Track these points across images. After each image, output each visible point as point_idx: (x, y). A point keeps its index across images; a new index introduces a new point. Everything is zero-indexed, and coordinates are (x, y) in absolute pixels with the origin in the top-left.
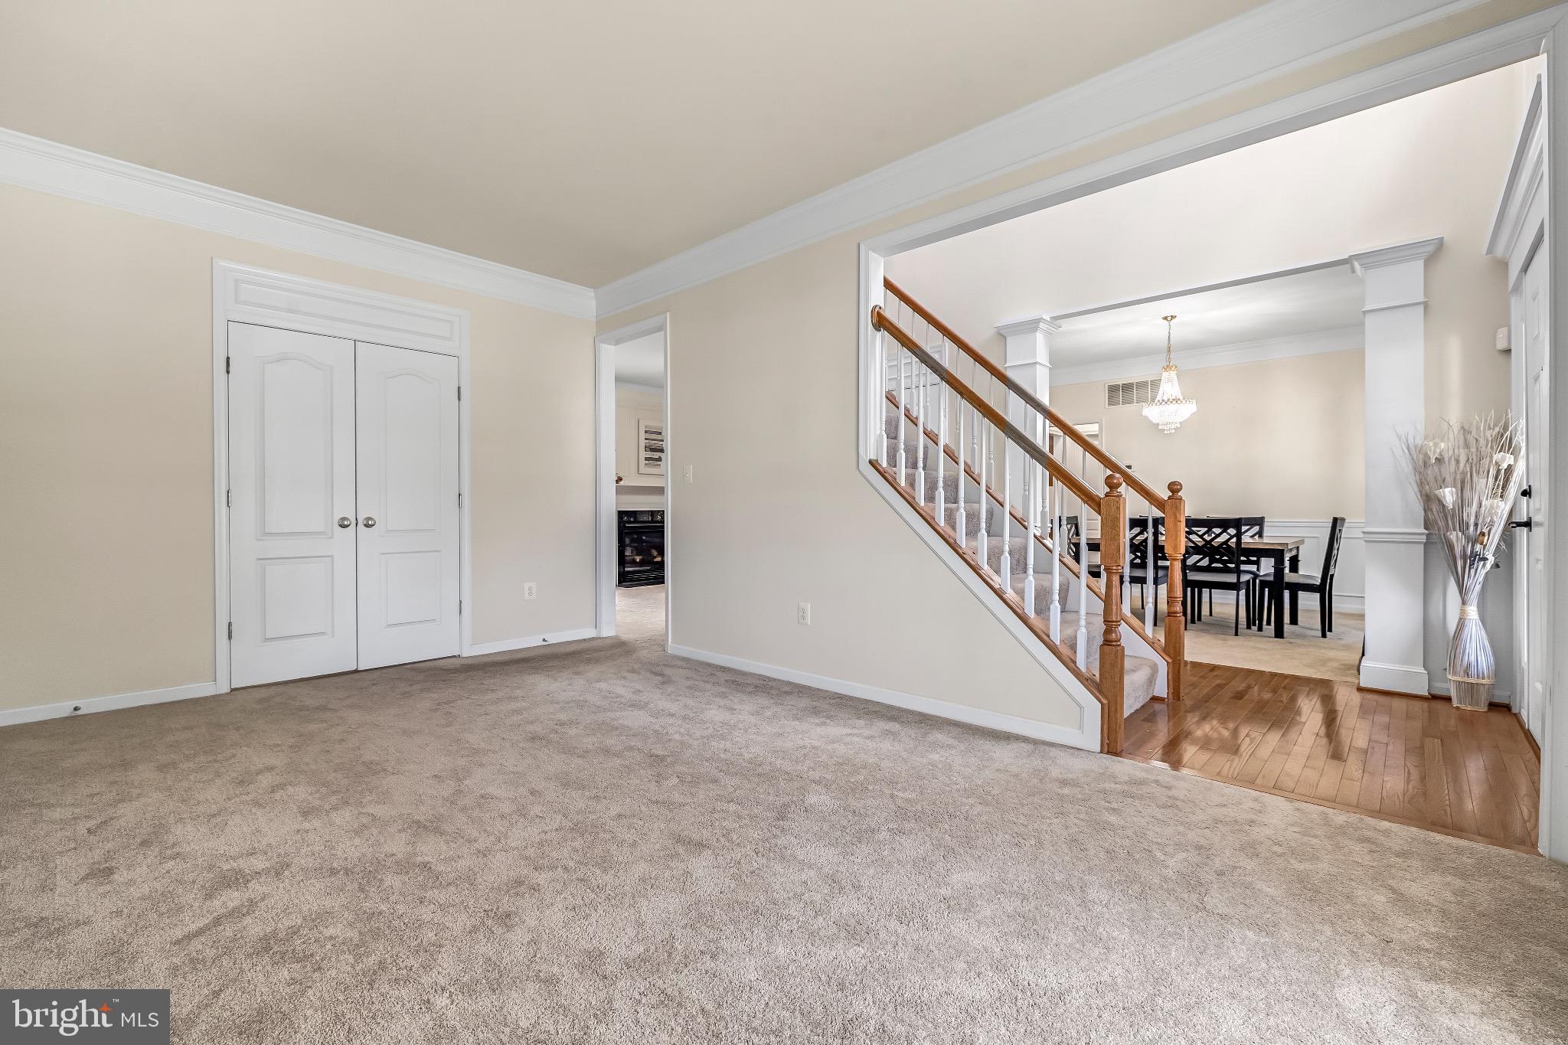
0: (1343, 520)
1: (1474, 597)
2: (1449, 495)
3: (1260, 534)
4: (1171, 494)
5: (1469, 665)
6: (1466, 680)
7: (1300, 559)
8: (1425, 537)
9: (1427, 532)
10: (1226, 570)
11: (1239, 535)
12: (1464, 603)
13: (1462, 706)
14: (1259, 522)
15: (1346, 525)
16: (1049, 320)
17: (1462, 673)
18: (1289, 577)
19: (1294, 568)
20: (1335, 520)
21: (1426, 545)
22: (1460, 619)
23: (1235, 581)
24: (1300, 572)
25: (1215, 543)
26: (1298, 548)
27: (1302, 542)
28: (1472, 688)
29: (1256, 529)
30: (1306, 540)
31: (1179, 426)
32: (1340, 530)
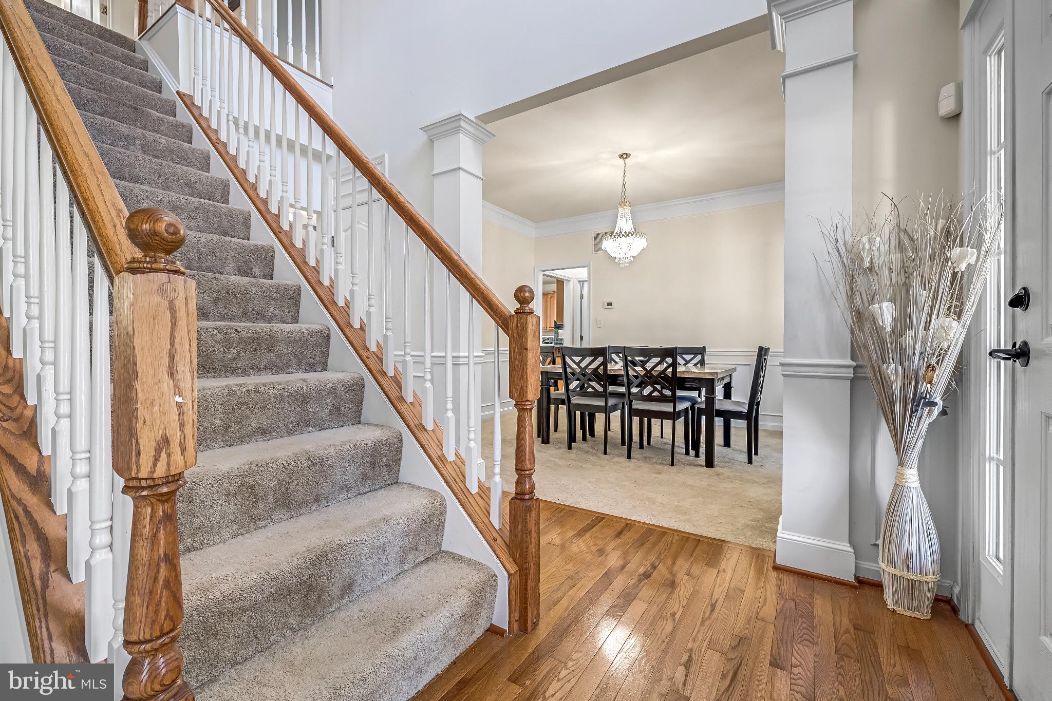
0: (767, 349)
1: (914, 455)
2: (886, 313)
3: (702, 362)
4: (518, 306)
5: (909, 555)
6: (906, 574)
7: (733, 385)
8: (852, 371)
9: (854, 363)
10: (663, 399)
11: (674, 365)
12: (901, 463)
13: (899, 610)
14: (701, 351)
15: (770, 354)
16: (474, 120)
17: (900, 563)
18: (721, 404)
19: (727, 395)
20: (761, 349)
21: (853, 381)
22: (896, 486)
23: (671, 410)
24: (733, 398)
25: (654, 373)
26: (731, 376)
27: (735, 370)
28: (913, 587)
29: (699, 358)
30: (738, 368)
31: (632, 260)
32: (765, 359)
